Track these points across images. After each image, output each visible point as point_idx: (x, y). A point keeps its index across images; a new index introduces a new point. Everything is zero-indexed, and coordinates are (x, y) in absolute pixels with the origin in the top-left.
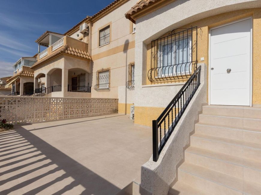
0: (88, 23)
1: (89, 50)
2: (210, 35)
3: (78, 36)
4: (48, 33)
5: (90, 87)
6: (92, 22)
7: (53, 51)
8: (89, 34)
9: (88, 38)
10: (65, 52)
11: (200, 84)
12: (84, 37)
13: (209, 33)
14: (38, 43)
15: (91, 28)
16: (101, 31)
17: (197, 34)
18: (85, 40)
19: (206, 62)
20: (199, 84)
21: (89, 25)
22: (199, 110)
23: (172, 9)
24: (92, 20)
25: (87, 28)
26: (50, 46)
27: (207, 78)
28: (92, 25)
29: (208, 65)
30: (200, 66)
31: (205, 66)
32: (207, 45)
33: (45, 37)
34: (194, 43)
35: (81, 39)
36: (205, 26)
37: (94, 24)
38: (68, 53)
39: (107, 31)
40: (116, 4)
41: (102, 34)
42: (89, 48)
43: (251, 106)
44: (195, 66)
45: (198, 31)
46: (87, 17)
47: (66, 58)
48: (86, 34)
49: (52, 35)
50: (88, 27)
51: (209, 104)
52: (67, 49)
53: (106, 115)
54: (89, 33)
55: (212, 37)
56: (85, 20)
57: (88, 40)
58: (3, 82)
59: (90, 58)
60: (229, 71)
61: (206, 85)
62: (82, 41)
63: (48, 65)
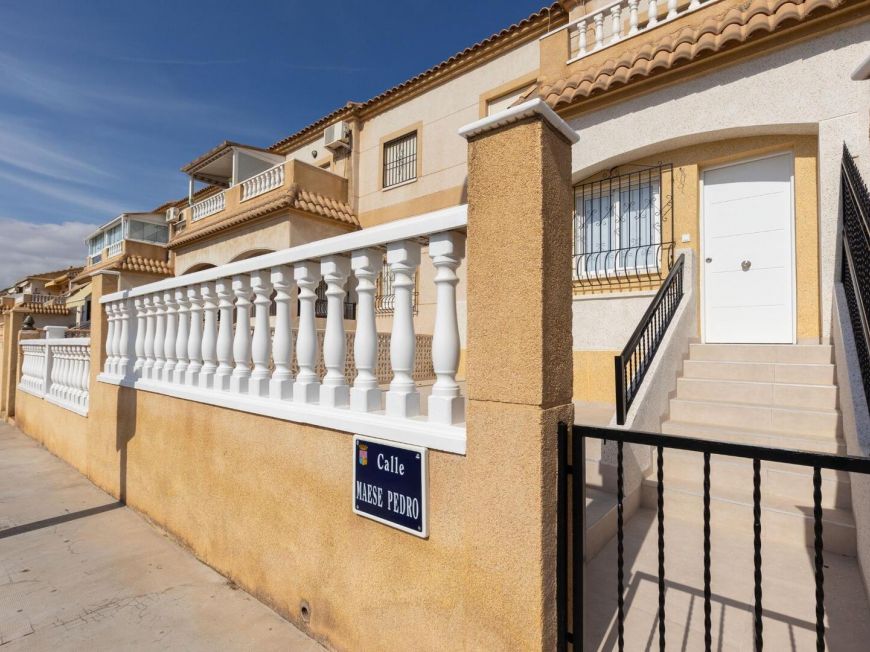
0: (349, 122)
1: (351, 199)
2: (701, 182)
3: (315, 156)
4: (228, 148)
5: (355, 305)
6: (360, 117)
7: (244, 199)
8: (353, 153)
9: (349, 164)
10: (293, 207)
11: (682, 294)
12: (336, 159)
13: (699, 178)
14: (190, 174)
15: (358, 136)
16: (387, 145)
17: (673, 180)
18: (339, 169)
19: (694, 245)
20: (680, 295)
21: (352, 126)
22: (684, 350)
23: (613, 121)
24: (361, 114)
25: (347, 136)
26: (234, 185)
27: (697, 282)
28: (360, 128)
29: (699, 250)
30: (683, 256)
31: (693, 255)
32: (695, 206)
33: (217, 157)
34: (666, 201)
35: (328, 165)
36: (692, 163)
37: (367, 125)
38: (301, 209)
39: (408, 147)
40: (438, 74)
41: (392, 152)
42: (351, 192)
43: (795, 342)
44: (671, 254)
45: (675, 175)
46: (349, 106)
47: (294, 224)
48: (341, 151)
49: (240, 154)
50: (350, 132)
51: (703, 341)
52: (296, 196)
53: (423, 379)
54: (353, 150)
55: (707, 187)
56: (341, 112)
57: (349, 170)
58: (36, 291)
59: (354, 219)
60: (746, 266)
61: (696, 297)
62: (328, 170)
63: (231, 241)
